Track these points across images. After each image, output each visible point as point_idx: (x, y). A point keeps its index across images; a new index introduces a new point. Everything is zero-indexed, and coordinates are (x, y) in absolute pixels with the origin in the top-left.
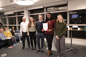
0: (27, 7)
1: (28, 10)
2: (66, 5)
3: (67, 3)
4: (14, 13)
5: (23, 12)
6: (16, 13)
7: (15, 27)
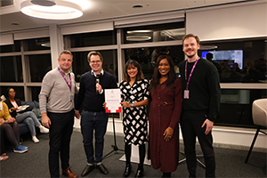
0: (60, 25)
1: (64, 36)
2: (181, 24)
3: (185, 18)
4: (15, 41)
5: (47, 40)
6: (22, 43)
7: (20, 90)
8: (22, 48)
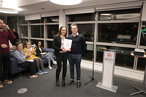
1: (66, 15)
6: (45, 19)
8: (44, 21)
